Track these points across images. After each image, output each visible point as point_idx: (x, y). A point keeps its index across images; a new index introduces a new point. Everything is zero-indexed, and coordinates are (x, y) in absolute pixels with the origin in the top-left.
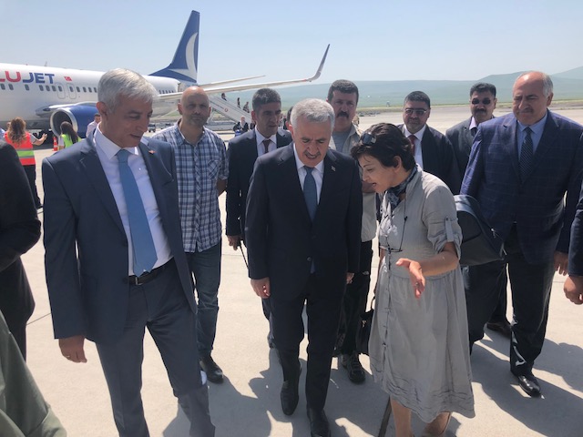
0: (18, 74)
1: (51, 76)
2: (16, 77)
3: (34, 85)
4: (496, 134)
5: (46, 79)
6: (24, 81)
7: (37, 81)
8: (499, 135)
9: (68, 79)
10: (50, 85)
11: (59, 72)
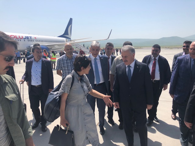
0: (22, 36)
1: (31, 37)
2: (22, 38)
3: (26, 40)
4: (183, 61)
5: (30, 38)
6: (24, 39)
7: (27, 39)
8: (184, 62)
9: (35, 38)
10: (31, 40)
11: (33, 36)
